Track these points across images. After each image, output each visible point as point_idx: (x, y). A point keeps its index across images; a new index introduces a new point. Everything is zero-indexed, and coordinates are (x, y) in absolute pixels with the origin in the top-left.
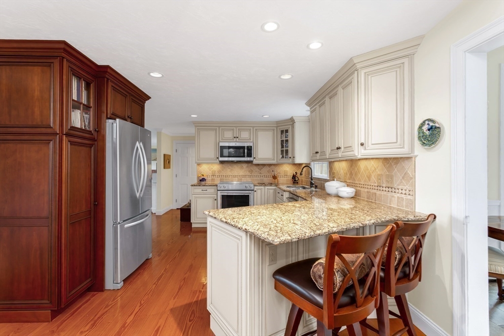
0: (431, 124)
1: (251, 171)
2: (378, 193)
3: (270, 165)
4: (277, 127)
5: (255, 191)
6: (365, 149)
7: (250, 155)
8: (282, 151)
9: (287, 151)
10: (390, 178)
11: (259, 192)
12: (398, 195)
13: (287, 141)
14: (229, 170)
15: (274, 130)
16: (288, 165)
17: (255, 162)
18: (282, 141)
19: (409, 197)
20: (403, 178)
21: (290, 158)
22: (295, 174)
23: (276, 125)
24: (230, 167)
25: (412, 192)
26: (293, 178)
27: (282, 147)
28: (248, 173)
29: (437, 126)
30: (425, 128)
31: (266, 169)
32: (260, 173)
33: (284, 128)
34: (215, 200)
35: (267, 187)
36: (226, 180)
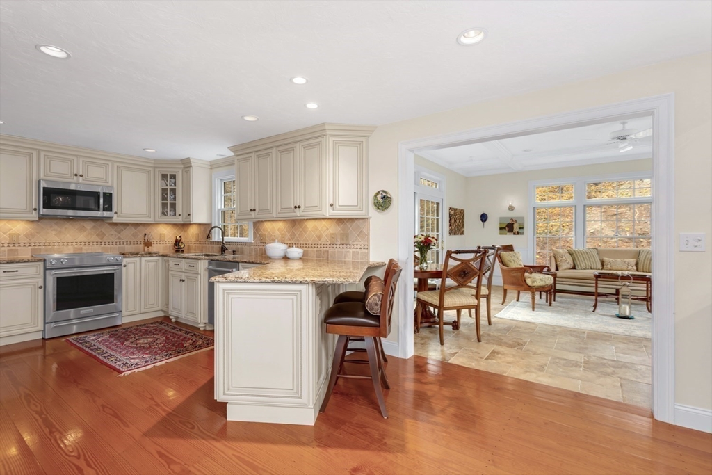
0: (384, 194)
1: (102, 235)
2: (331, 250)
3: (137, 225)
4: (155, 168)
5: (125, 266)
6: (333, 210)
7: (109, 208)
8: (164, 206)
9: (173, 206)
10: (345, 236)
11: (131, 266)
12: (354, 250)
13: (174, 191)
14: (54, 233)
15: (149, 172)
16: (165, 226)
17: (116, 219)
18: (164, 191)
19: (364, 250)
20: (358, 235)
21: (180, 215)
22: (179, 239)
23: (152, 165)
24: (56, 227)
25: (367, 247)
26: (175, 244)
27: (164, 198)
28: (94, 238)
29: (389, 196)
30: (379, 196)
31: (128, 232)
32: (119, 238)
33: (169, 171)
34: (40, 287)
35: (144, 259)
36: (46, 250)
